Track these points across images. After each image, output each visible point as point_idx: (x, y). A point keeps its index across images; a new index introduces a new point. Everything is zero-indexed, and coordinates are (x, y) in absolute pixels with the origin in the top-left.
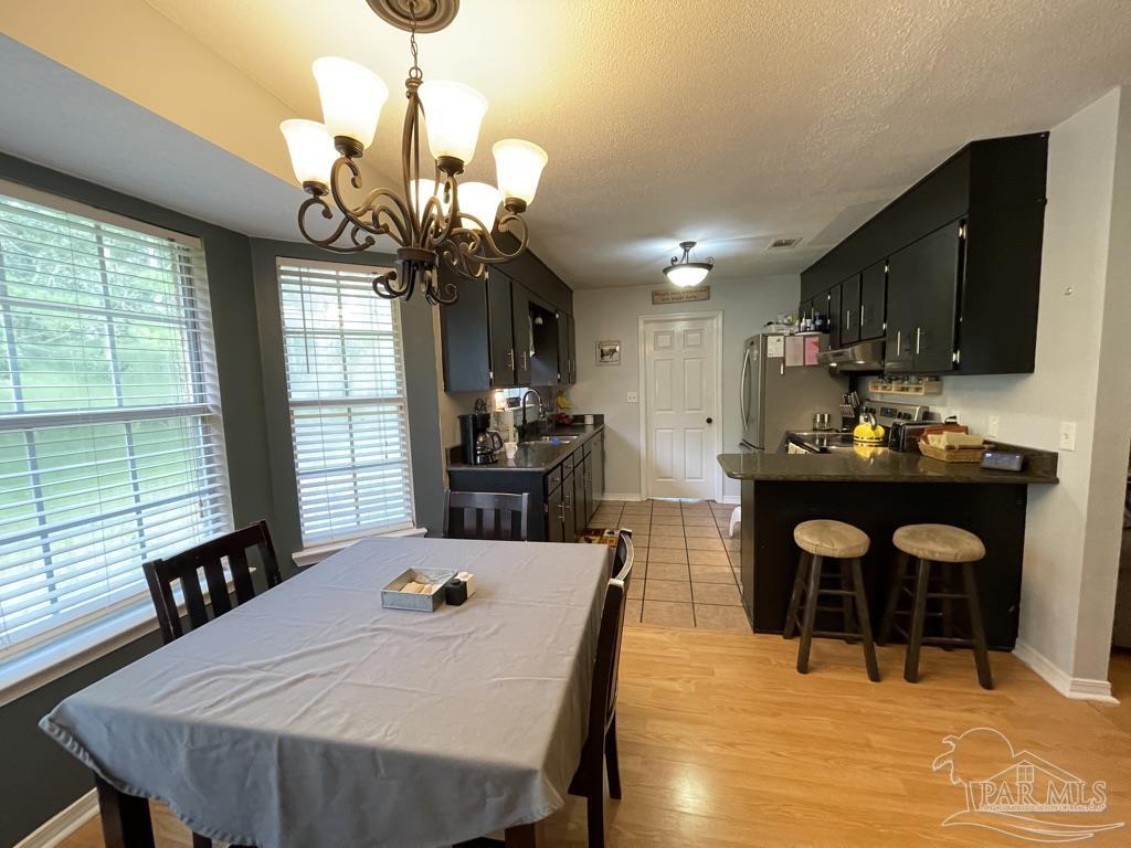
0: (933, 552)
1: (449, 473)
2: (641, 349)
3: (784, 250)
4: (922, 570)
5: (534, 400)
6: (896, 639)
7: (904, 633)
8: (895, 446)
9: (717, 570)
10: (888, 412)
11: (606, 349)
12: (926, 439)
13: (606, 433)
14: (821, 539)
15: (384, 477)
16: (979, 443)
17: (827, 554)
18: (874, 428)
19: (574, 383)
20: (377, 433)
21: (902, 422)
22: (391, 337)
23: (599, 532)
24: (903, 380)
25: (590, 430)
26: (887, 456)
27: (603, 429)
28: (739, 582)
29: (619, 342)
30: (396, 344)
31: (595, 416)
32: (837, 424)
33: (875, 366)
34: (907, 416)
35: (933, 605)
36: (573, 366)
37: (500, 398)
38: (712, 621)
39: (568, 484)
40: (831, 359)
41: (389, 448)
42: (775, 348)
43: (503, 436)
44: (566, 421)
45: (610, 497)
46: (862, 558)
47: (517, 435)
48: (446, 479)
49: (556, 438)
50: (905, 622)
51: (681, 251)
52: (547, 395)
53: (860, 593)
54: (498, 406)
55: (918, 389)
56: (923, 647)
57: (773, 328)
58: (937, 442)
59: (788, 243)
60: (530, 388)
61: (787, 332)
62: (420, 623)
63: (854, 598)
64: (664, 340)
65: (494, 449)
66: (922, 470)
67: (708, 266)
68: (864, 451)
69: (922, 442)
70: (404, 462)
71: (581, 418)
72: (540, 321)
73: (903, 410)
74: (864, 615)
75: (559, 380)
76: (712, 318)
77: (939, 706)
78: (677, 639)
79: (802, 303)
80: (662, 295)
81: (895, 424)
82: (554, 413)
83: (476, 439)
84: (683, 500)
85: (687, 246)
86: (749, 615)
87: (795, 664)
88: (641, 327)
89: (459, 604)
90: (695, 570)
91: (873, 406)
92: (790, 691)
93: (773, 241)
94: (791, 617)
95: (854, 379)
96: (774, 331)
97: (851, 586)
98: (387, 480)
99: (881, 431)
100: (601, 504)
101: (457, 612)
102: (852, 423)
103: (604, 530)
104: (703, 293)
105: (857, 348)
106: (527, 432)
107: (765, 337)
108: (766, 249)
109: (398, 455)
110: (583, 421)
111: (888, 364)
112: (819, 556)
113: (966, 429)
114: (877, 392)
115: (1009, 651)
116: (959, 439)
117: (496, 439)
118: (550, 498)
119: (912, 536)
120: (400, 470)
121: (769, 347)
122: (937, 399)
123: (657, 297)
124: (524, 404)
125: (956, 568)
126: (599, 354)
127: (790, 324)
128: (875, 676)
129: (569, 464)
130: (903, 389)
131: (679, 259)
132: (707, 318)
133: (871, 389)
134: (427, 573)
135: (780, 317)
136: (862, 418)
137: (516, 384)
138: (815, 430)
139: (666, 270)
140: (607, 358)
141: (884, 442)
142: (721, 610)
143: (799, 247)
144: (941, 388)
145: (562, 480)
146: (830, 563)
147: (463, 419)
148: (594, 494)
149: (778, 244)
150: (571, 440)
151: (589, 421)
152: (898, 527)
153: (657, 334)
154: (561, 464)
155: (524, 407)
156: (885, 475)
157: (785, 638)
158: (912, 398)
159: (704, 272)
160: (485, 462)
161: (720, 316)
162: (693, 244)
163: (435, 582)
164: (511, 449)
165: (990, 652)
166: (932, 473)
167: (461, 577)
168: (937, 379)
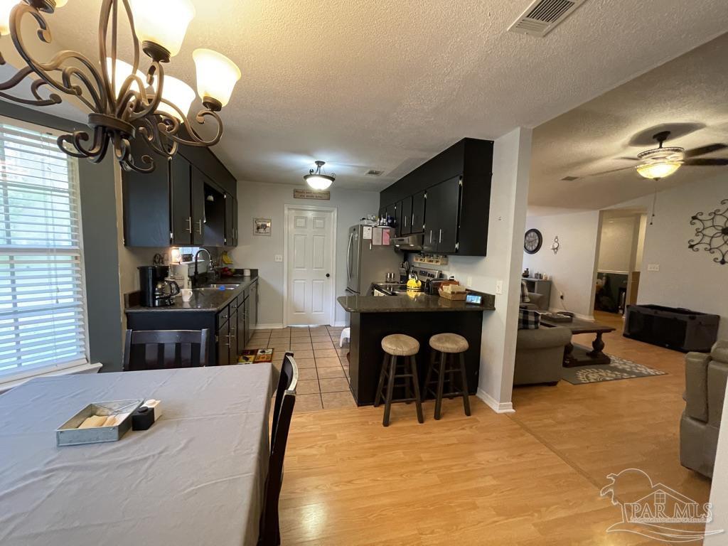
0: (448, 348)
1: (127, 314)
2: (286, 227)
3: (373, 177)
4: (443, 358)
5: (205, 256)
6: (430, 397)
7: (433, 393)
8: (428, 292)
9: (334, 369)
10: (423, 273)
11: (260, 224)
12: (442, 288)
13: (260, 282)
14: (397, 345)
15: (54, 320)
16: (464, 290)
17: (399, 354)
18: (417, 282)
19: (236, 246)
20: (47, 280)
21: (431, 279)
22: (67, 195)
23: (254, 352)
24: (431, 256)
25: (247, 280)
26: (423, 297)
27: (257, 280)
28: (348, 376)
29: (270, 221)
30: (72, 201)
31: (251, 270)
32: (398, 279)
33: (419, 248)
34: (432, 276)
35: (447, 376)
36: (236, 234)
37: (175, 255)
38: (333, 403)
39: (233, 319)
40: (395, 242)
41: (60, 294)
42: (367, 234)
43: (180, 284)
44: (230, 273)
45: (261, 327)
46: (416, 355)
47: (190, 283)
48: (123, 320)
49: (223, 286)
50: (434, 387)
51: (315, 167)
52: (215, 253)
53: (415, 375)
54: (173, 261)
55: (437, 262)
56: (443, 399)
57: (365, 222)
58: (447, 290)
59: (376, 173)
60: (201, 248)
61: (373, 225)
62: (104, 454)
63: (411, 378)
64: (301, 222)
65: (172, 294)
66: (440, 304)
67: (332, 179)
68: (412, 294)
69: (440, 290)
70: (78, 306)
71: (241, 272)
72: (211, 198)
73: (431, 272)
74: (417, 387)
75: (225, 243)
76: (331, 212)
77: (449, 430)
78: (312, 419)
79: (380, 209)
80: (300, 192)
81: (428, 280)
82: (220, 267)
83: (155, 285)
84: (311, 326)
85: (320, 163)
86: (354, 395)
87: (382, 421)
88: (286, 212)
89: (147, 428)
90: (321, 371)
91: (416, 270)
92: (380, 439)
93: (368, 171)
94: (379, 393)
95: (406, 254)
96: (366, 223)
97: (410, 372)
98: (56, 323)
99: (420, 283)
100: (255, 332)
101: (145, 436)
102: (405, 279)
103: (258, 350)
104: (326, 196)
105: (410, 238)
106: (198, 280)
107: (362, 226)
108: (364, 174)
109: (71, 300)
110: (243, 273)
111: (425, 248)
112: (395, 356)
113: (458, 283)
114: (418, 262)
115: (475, 394)
116: (457, 288)
117: (173, 286)
118: (220, 331)
119: (439, 340)
120: (72, 314)
121: (364, 233)
122: (446, 267)
123: (296, 193)
124: (196, 260)
125: (456, 355)
126: (255, 228)
127: (374, 221)
128: (421, 421)
129: (234, 305)
130: (430, 261)
131: (315, 171)
132: (327, 211)
133: (414, 260)
134: (109, 406)
135: (369, 215)
136: (410, 276)
137: (192, 244)
138: (387, 282)
139: (306, 177)
140: (261, 230)
141: (422, 289)
142: (338, 395)
143: (382, 176)
144: (447, 261)
145: (229, 317)
146: (400, 359)
147: (143, 271)
148: (250, 325)
149: (371, 173)
150: (234, 288)
151: (247, 273)
152: (432, 335)
153: (296, 218)
154: (228, 305)
155: (196, 263)
156: (422, 307)
157: (375, 407)
158: (434, 266)
159: (329, 182)
160: (163, 305)
161: (336, 211)
162: (323, 163)
163: (118, 412)
164: (187, 294)
165: (469, 397)
166: (445, 306)
167: (148, 404)
168: (446, 257)
